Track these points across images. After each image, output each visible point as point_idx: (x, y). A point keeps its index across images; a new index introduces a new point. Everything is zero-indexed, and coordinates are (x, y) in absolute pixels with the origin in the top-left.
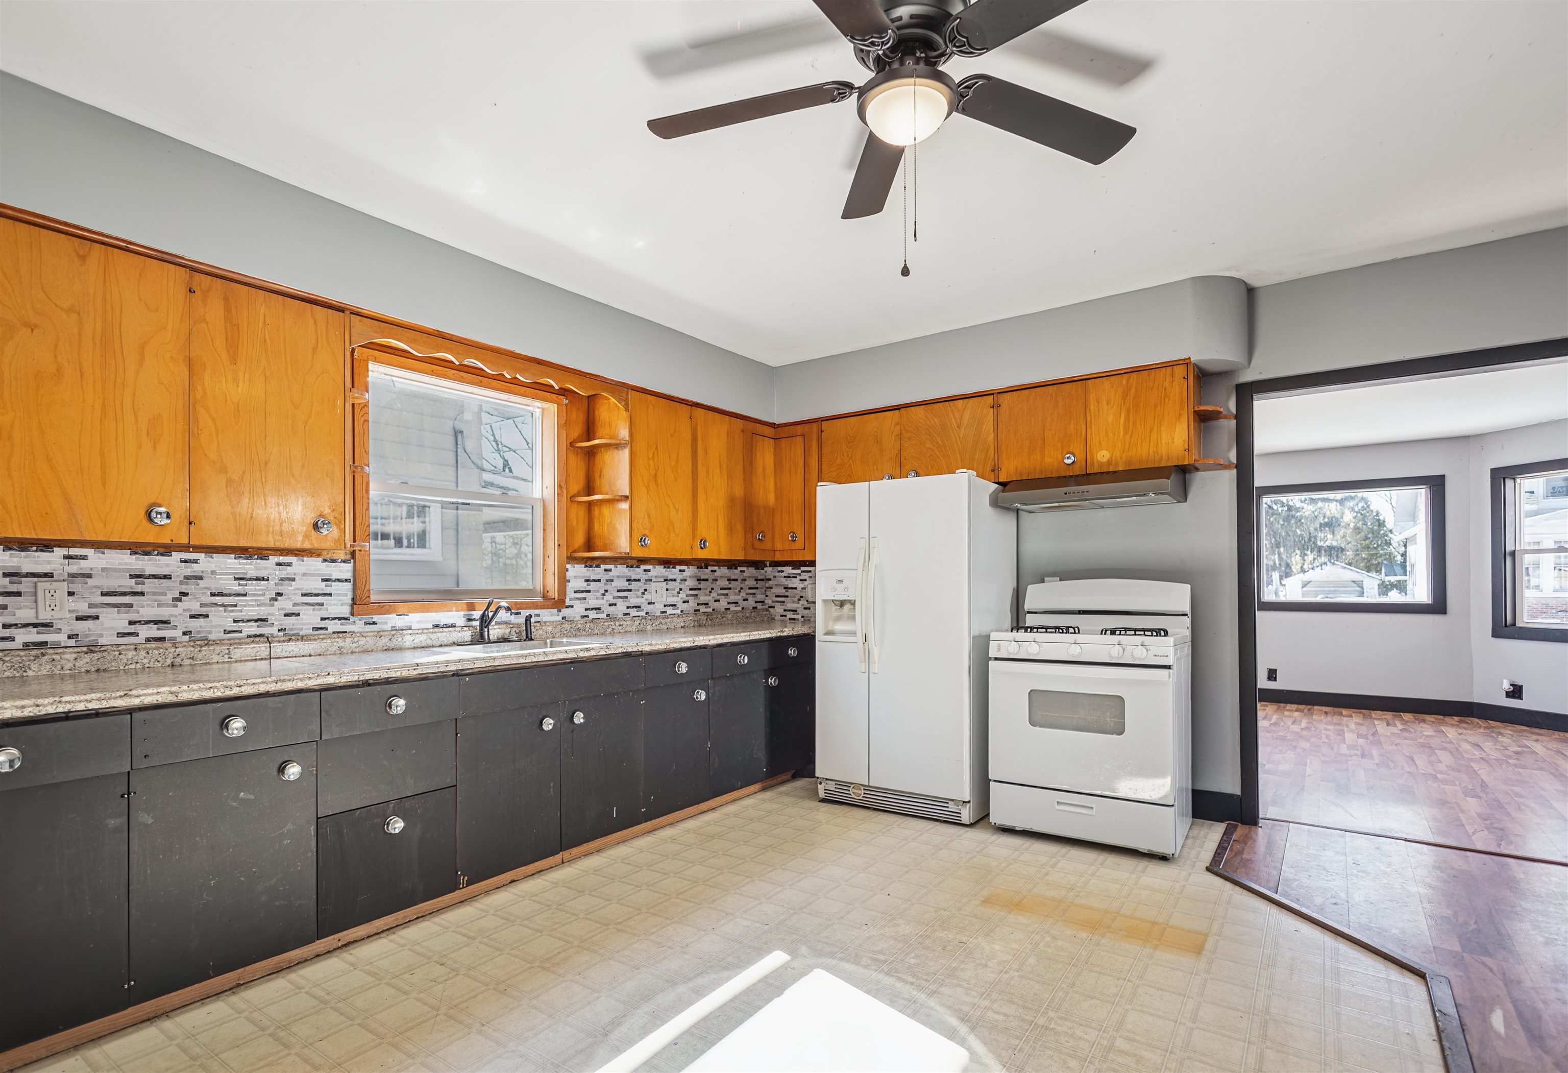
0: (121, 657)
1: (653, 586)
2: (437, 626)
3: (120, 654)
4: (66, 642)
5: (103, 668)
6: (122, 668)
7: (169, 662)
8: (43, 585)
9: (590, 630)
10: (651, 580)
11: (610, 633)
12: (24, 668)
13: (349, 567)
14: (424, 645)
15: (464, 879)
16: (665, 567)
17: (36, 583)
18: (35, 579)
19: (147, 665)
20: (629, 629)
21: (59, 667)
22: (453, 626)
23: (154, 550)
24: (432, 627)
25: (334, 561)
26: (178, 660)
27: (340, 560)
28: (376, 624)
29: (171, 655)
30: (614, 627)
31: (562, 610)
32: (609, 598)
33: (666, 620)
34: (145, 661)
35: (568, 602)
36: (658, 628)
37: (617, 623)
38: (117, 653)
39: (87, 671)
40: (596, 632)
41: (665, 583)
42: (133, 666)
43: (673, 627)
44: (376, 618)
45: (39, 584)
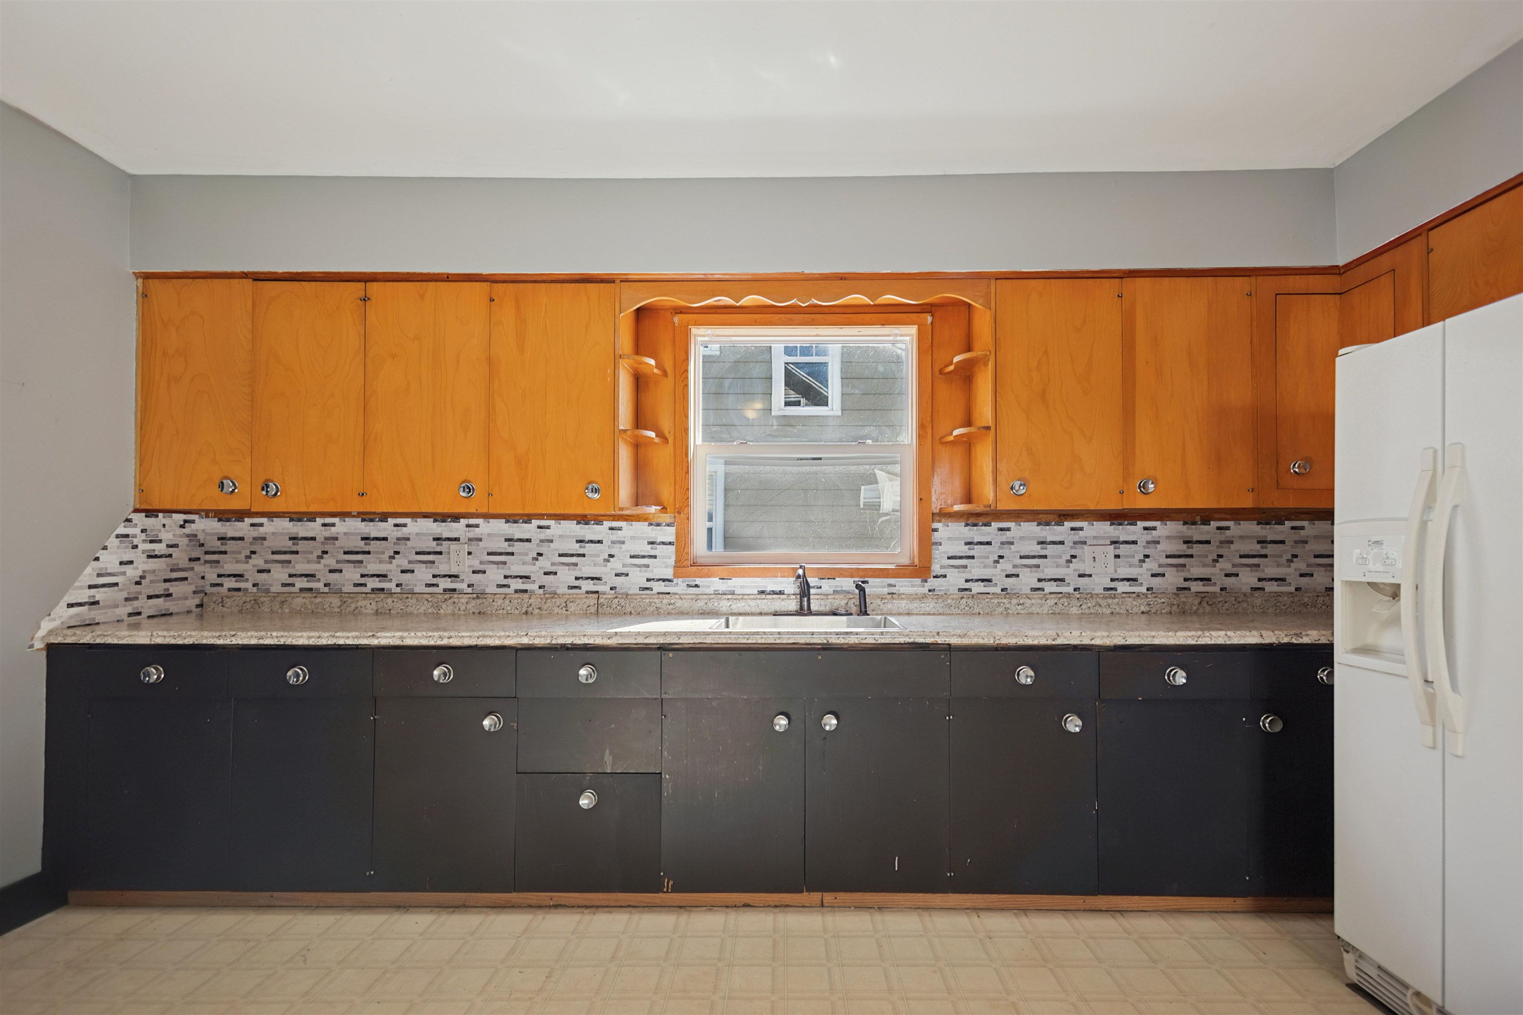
0: (494, 603)
1: (1086, 552)
2: (762, 592)
3: (493, 601)
4: (466, 590)
5: (482, 611)
6: (494, 612)
7: (524, 610)
8: (454, 546)
9: (967, 608)
10: (1085, 543)
11: (1002, 613)
12: (439, 608)
13: (672, 530)
14: (741, 611)
15: (668, 883)
16: (1112, 524)
17: (449, 545)
18: (450, 542)
19: (510, 612)
20: (1035, 610)
21: (458, 608)
22: (781, 593)
23: (520, 519)
24: (757, 593)
25: (658, 525)
26: (530, 609)
27: (664, 524)
28: (699, 587)
29: (525, 605)
30: (1008, 606)
31: (929, 580)
32: (1006, 566)
33: (1110, 601)
34: (509, 608)
35: (936, 569)
36: (1092, 611)
37: (1014, 601)
38: (491, 600)
39: (473, 613)
40: (977, 611)
41: (1112, 547)
42: (500, 612)
43: (1123, 611)
44: (698, 581)
45: (451, 546)
